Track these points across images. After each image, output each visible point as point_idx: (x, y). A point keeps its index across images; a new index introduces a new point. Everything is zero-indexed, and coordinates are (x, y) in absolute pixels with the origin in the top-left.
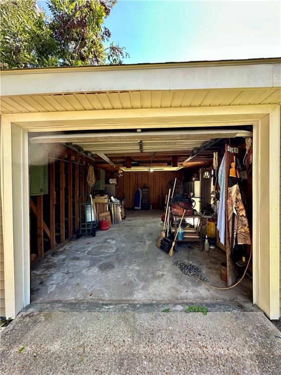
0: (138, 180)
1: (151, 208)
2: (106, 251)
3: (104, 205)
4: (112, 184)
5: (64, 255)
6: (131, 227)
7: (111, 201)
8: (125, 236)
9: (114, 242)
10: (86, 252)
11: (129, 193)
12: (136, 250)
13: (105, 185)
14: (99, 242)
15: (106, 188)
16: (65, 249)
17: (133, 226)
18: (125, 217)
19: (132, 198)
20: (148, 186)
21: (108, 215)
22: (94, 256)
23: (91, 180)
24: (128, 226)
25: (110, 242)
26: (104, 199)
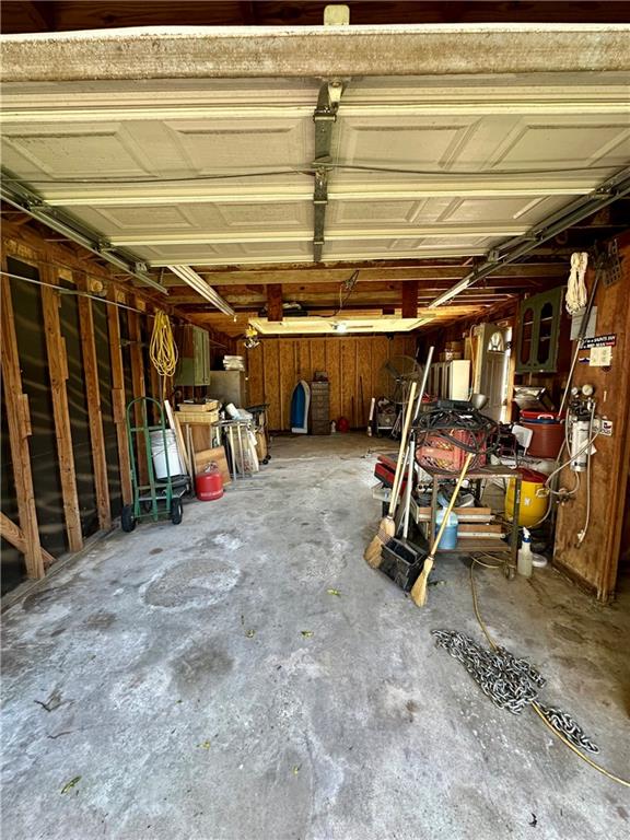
0: (298, 360)
1: (334, 431)
2: (207, 585)
3: (208, 430)
4: (232, 370)
5: (65, 605)
6: (286, 489)
7: (228, 417)
8: (268, 522)
9: (234, 545)
10: (143, 589)
11: (278, 394)
12: (305, 579)
13: (211, 372)
14: (191, 544)
15: (213, 381)
16: (77, 577)
17: (290, 484)
18: (268, 457)
19: (285, 406)
20: (325, 375)
21: (220, 457)
22: (165, 610)
23: (165, 358)
24: (275, 485)
25: (222, 547)
26: (208, 413)
